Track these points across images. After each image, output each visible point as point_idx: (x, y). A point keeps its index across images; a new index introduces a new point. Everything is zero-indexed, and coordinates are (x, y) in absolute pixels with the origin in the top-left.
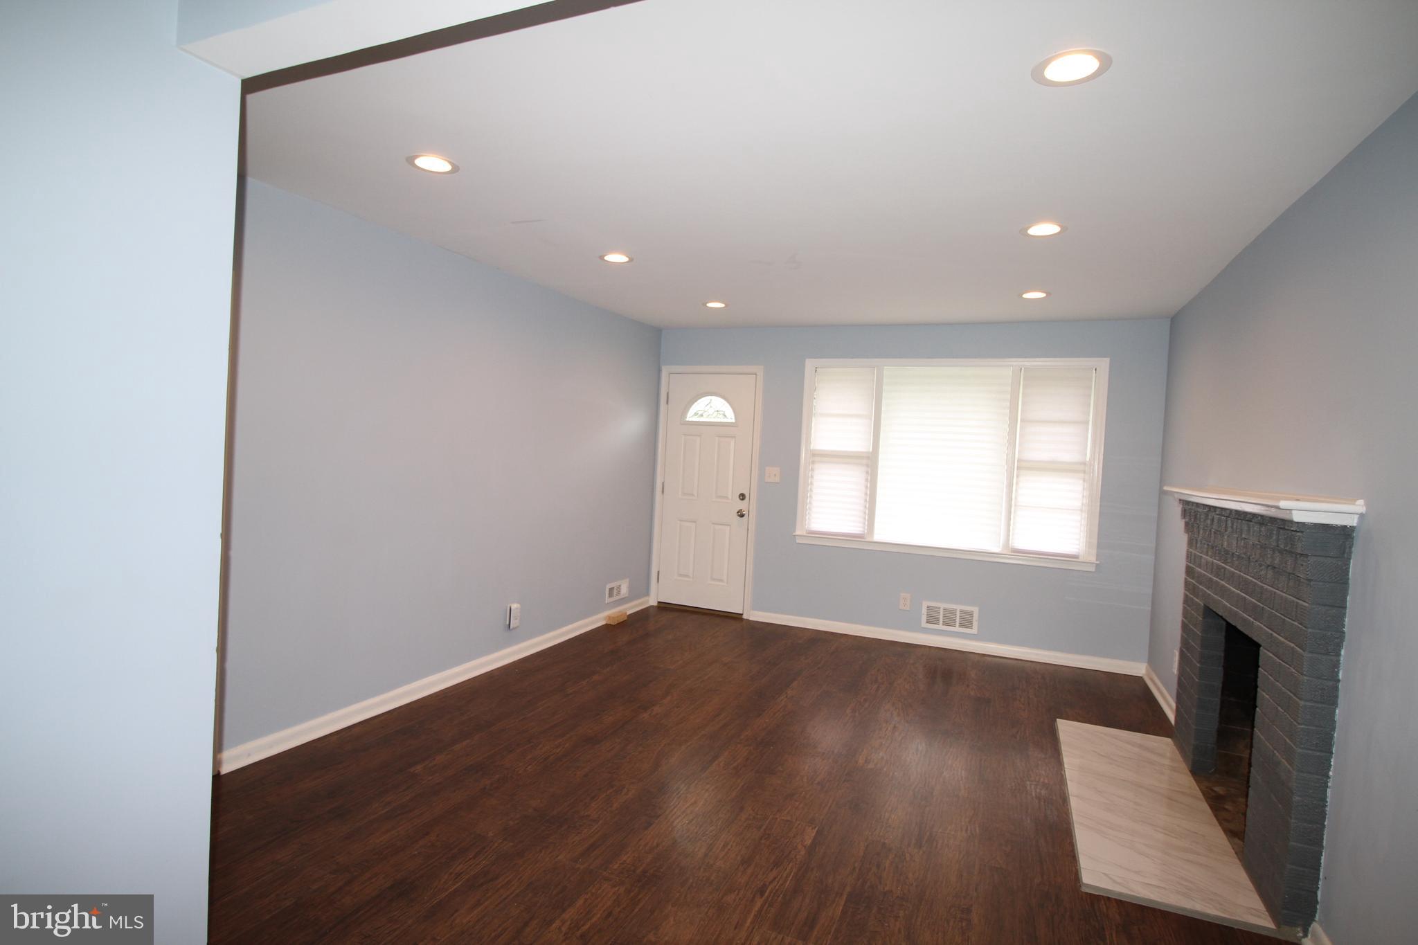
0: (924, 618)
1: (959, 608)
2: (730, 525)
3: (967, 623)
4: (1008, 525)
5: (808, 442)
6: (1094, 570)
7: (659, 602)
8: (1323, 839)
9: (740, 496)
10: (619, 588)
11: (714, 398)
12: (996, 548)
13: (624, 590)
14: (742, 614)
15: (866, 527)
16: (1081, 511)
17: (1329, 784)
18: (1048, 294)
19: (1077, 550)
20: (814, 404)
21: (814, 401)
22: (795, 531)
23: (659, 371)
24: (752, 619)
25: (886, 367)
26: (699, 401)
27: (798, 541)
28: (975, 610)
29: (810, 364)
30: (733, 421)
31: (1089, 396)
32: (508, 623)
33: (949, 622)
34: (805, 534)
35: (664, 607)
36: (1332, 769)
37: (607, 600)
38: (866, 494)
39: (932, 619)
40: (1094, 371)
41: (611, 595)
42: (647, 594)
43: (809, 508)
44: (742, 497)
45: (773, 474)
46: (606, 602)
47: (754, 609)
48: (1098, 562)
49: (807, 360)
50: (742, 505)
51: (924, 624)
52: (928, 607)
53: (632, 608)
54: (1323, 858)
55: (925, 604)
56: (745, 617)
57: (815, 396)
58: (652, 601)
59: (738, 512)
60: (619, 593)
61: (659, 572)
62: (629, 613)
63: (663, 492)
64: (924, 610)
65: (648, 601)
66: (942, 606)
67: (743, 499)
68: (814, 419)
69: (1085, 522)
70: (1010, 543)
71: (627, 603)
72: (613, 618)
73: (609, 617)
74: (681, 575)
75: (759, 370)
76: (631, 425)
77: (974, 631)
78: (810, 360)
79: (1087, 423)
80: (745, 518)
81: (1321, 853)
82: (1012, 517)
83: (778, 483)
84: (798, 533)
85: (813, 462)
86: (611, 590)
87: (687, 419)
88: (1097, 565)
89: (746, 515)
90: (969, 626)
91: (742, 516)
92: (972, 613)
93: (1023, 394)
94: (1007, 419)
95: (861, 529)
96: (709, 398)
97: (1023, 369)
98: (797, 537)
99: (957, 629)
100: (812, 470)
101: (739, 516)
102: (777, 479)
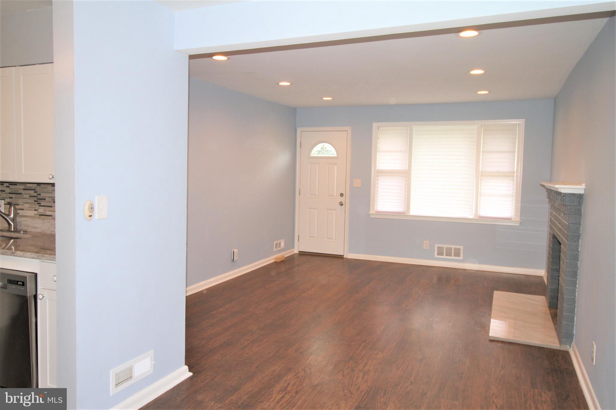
0: (436, 253)
1: (453, 247)
2: (336, 210)
3: (457, 254)
4: (477, 205)
5: (375, 166)
6: (519, 225)
7: (299, 251)
8: (575, 311)
9: (340, 195)
10: (280, 243)
11: (325, 144)
12: (471, 216)
13: (282, 245)
14: (343, 256)
15: (406, 209)
16: (513, 196)
17: (577, 290)
18: (489, 92)
19: (511, 216)
20: (378, 146)
21: (378, 144)
22: (369, 212)
23: (296, 130)
24: (349, 257)
25: (414, 126)
26: (317, 146)
27: (371, 217)
28: (461, 248)
29: (375, 125)
30: (336, 156)
31: (515, 138)
32: (232, 258)
33: (449, 254)
34: (375, 213)
35: (302, 254)
36: (577, 285)
37: (275, 250)
38: (406, 191)
39: (440, 253)
40: (518, 126)
41: (276, 247)
42: (293, 247)
43: (377, 200)
44: (342, 195)
45: (357, 183)
46: (274, 251)
47: (349, 252)
48: (521, 221)
50: (342, 199)
51: (436, 256)
52: (438, 247)
53: (287, 254)
54: (575, 318)
55: (436, 246)
56: (345, 257)
57: (378, 142)
58: (296, 251)
59: (340, 203)
60: (280, 246)
61: (299, 236)
62: (286, 256)
63: (300, 194)
64: (436, 249)
65: (293, 251)
66: (445, 246)
67: (342, 196)
68: (378, 154)
69: (514, 202)
70: (478, 213)
71: (284, 251)
72: (279, 258)
73: (277, 258)
74: (310, 237)
75: (349, 129)
77: (461, 258)
78: (375, 123)
79: (515, 152)
81: (574, 316)
82: (479, 200)
83: (360, 187)
84: (371, 212)
85: (378, 176)
86: (276, 244)
87: (311, 155)
89: (344, 205)
90: (459, 256)
91: (342, 205)
92: (459, 249)
93: (483, 138)
94: (476, 151)
95: (403, 209)
96: (323, 144)
97: (483, 125)
98: (370, 215)
99: (453, 257)
100: (378, 180)
101: (340, 205)
102: (360, 185)
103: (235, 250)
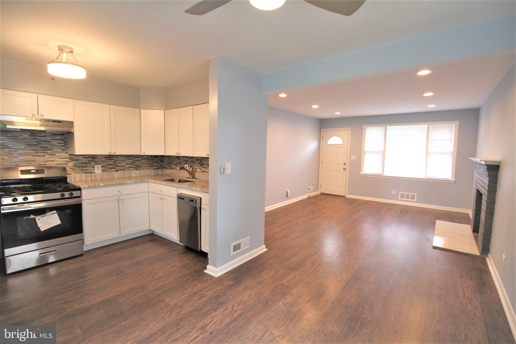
1: (411, 194)
3: (413, 198)
4: (426, 170)
5: (364, 148)
6: (453, 183)
7: (321, 193)
9: (344, 164)
11: (336, 137)
12: (423, 177)
13: (312, 189)
14: (345, 196)
15: (382, 172)
18: (436, 105)
19: (448, 177)
23: (321, 130)
24: (348, 197)
25: (387, 126)
26: (331, 138)
28: (416, 194)
30: (342, 143)
31: (453, 132)
32: (287, 195)
33: (407, 198)
34: (363, 174)
35: (323, 194)
38: (382, 162)
39: (402, 197)
40: (454, 125)
41: (309, 190)
42: (318, 190)
44: (345, 164)
45: (354, 158)
46: (308, 192)
47: (349, 194)
48: (455, 180)
49: (364, 126)
50: (345, 167)
51: (400, 198)
55: (400, 193)
58: (319, 192)
61: (321, 184)
62: (314, 195)
63: (322, 163)
64: (400, 195)
66: (406, 193)
70: (427, 175)
71: (313, 192)
72: (310, 196)
74: (327, 185)
75: (350, 129)
76: (312, 145)
77: (415, 200)
79: (451, 140)
80: (346, 170)
82: (427, 168)
83: (355, 160)
84: (361, 173)
85: (365, 154)
86: (309, 189)
87: (328, 143)
88: (455, 181)
92: (414, 195)
95: (380, 172)
96: (334, 137)
97: (431, 125)
98: (361, 175)
99: (410, 200)
100: (365, 156)
101: (344, 169)
102: (355, 159)
103: (288, 191)
